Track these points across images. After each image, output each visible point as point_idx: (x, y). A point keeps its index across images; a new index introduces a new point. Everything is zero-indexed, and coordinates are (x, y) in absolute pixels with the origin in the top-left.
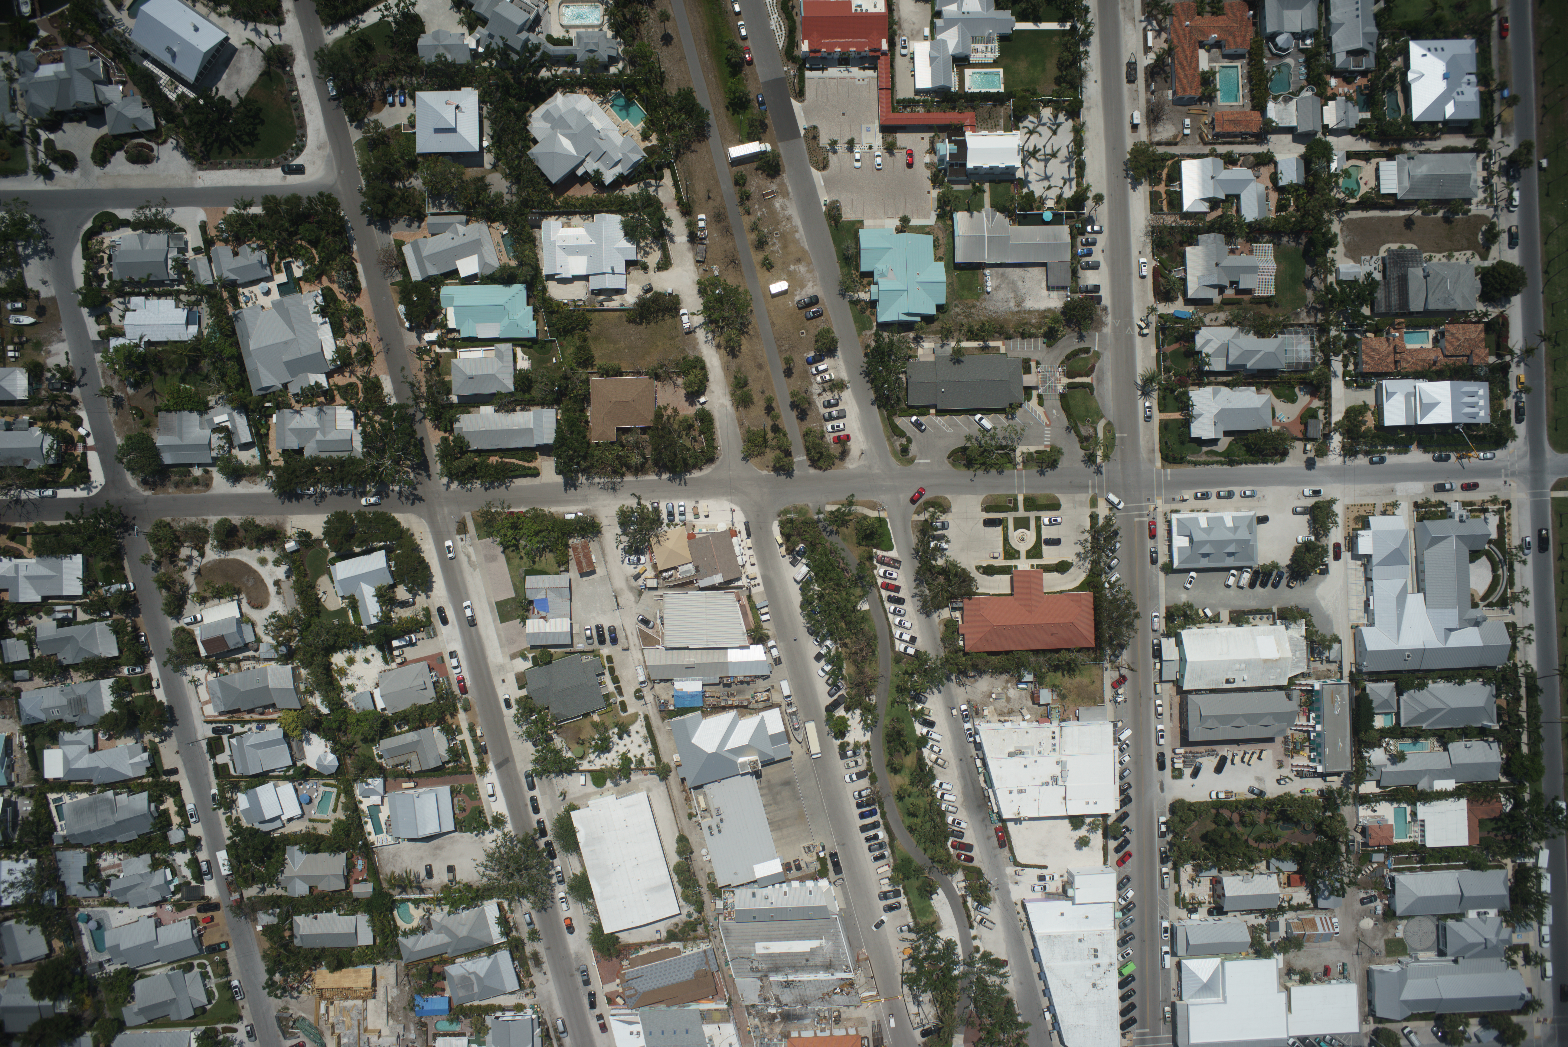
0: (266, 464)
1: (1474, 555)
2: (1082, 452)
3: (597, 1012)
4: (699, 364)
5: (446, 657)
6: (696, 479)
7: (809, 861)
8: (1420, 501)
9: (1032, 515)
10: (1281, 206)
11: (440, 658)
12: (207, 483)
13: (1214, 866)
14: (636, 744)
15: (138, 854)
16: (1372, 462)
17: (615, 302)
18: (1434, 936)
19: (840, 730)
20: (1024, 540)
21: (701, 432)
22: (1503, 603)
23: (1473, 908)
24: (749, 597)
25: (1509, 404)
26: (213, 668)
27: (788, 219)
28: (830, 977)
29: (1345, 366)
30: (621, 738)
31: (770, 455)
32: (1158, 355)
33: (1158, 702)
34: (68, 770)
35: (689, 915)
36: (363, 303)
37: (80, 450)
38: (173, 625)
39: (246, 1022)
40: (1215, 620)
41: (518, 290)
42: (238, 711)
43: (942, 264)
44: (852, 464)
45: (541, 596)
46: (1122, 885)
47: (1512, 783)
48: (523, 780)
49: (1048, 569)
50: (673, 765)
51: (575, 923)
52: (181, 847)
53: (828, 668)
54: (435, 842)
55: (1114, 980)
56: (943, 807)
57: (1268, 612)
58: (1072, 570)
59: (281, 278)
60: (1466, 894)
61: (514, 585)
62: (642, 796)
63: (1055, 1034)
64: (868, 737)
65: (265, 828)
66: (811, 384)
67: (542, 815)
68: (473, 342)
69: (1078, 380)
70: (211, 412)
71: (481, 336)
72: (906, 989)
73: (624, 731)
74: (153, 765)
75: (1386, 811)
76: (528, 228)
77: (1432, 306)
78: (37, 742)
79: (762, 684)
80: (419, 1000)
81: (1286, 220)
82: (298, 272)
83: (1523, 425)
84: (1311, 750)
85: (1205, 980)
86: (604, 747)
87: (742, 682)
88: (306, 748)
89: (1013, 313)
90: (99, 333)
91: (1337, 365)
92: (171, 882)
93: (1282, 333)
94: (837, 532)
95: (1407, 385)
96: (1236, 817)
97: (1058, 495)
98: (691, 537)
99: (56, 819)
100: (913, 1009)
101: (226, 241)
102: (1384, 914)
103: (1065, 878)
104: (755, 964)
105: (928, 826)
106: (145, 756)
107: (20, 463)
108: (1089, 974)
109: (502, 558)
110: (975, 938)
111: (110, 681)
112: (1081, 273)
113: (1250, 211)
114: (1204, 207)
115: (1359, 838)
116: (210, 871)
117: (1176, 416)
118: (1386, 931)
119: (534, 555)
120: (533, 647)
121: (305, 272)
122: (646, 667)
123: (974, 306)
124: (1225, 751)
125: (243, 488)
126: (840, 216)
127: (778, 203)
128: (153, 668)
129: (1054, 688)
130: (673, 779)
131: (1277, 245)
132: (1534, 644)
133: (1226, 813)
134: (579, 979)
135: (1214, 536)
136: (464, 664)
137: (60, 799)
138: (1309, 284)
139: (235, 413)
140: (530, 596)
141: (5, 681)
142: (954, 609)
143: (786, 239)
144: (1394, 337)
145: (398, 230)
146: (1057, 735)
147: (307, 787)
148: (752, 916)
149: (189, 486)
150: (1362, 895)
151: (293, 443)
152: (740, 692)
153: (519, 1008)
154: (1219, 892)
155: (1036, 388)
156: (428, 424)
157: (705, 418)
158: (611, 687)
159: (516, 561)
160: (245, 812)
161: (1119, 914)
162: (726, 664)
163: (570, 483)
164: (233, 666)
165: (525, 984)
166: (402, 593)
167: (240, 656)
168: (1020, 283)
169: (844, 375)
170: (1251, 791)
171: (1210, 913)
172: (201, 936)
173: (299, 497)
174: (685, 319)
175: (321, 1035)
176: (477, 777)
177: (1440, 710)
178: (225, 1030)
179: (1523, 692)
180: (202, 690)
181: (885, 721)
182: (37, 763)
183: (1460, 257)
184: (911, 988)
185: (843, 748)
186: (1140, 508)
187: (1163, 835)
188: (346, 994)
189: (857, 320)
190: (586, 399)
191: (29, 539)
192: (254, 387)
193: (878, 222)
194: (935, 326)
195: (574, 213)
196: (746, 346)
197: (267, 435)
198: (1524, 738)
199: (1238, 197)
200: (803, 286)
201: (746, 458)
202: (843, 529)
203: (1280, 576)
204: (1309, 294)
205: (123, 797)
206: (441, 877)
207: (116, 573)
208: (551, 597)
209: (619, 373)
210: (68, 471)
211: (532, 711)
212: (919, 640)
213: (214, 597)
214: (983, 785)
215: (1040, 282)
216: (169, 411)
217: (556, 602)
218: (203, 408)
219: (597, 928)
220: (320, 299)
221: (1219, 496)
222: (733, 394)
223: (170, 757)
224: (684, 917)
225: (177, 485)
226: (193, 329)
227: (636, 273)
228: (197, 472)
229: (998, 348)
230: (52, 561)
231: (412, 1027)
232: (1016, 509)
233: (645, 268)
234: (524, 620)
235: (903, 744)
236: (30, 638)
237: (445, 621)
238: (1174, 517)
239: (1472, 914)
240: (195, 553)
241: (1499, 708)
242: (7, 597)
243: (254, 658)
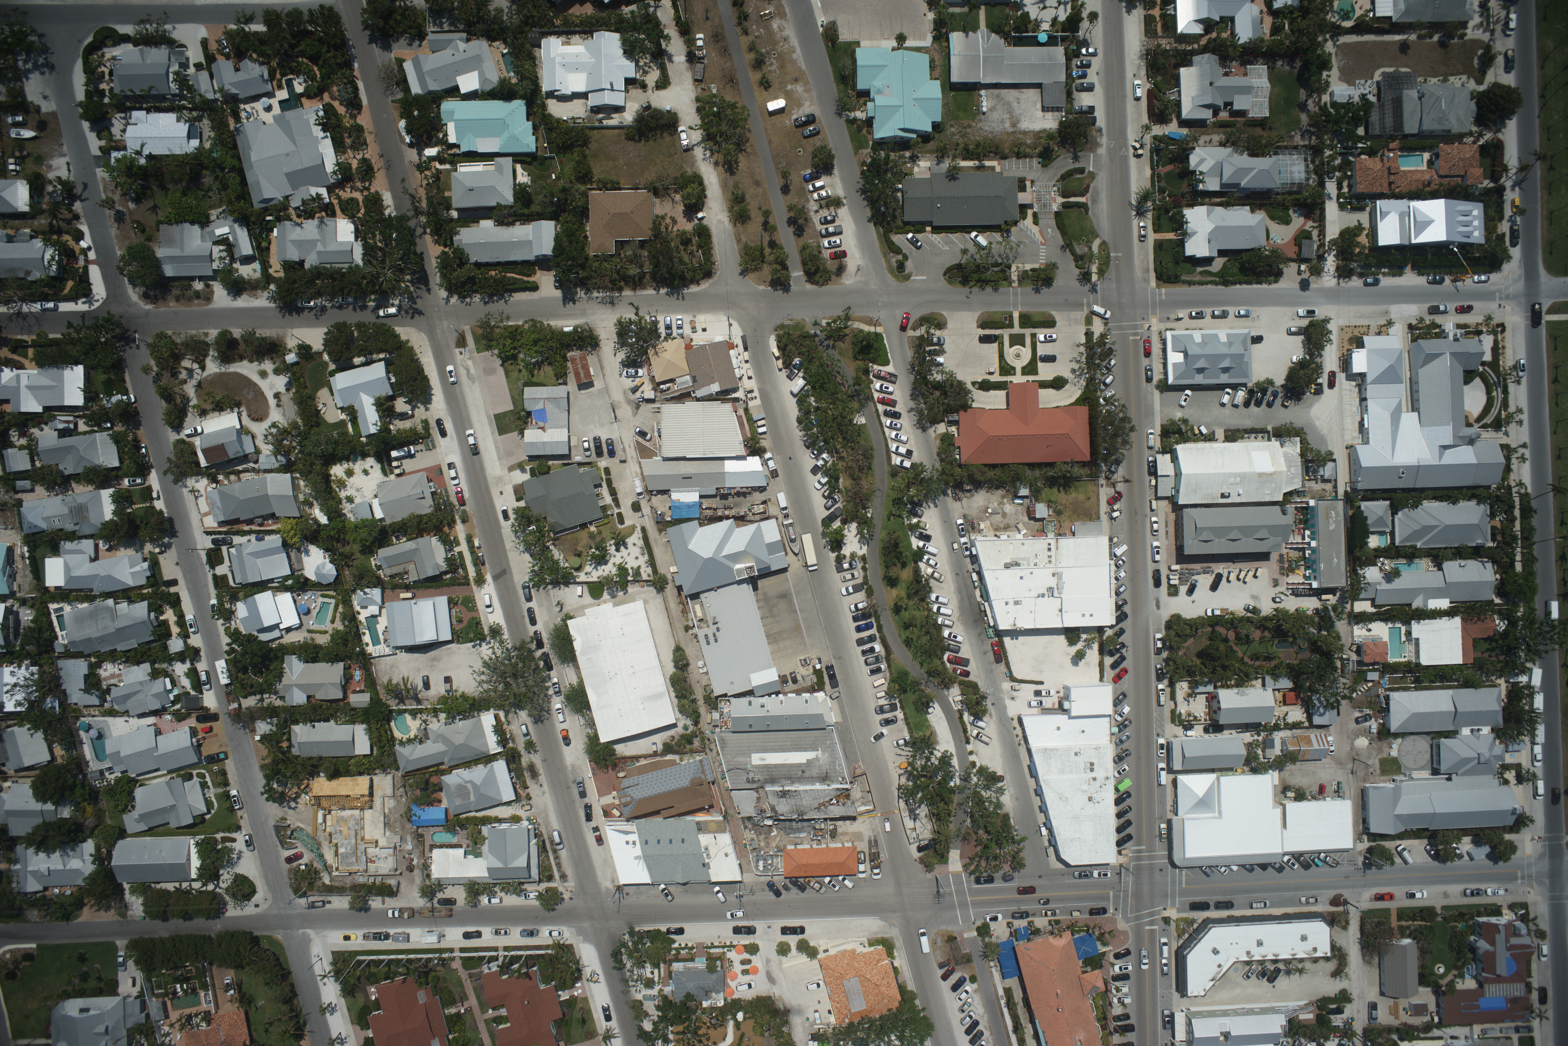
0: (267, 278)
1: (1469, 376)
2: (1077, 271)
3: (593, 824)
4: (698, 180)
5: (445, 468)
6: (694, 294)
7: (805, 674)
8: (1414, 322)
9: (1028, 332)
10: (1276, 30)
11: (438, 470)
12: (208, 296)
13: (1210, 682)
14: (633, 556)
15: (138, 663)
16: (1366, 284)
17: (615, 120)
18: (1428, 756)
19: (837, 543)
20: (1018, 356)
21: (700, 247)
22: (1497, 425)
23: (1466, 725)
24: (746, 410)
25: (1504, 227)
26: (214, 480)
27: (786, 39)
28: (825, 787)
29: (1340, 187)
30: (618, 550)
31: (766, 271)
32: (1152, 176)
33: (1154, 519)
34: (69, 578)
35: (686, 728)
36: (364, 120)
37: (81, 263)
38: (173, 437)
39: (244, 832)
40: (1210, 438)
41: (518, 106)
42: (237, 521)
43: (938, 82)
44: (849, 280)
45: (540, 406)
46: (1117, 702)
47: (1506, 603)
48: (521, 592)
49: (1044, 385)
50: (669, 577)
51: (571, 735)
52: (181, 657)
53: (824, 480)
54: (433, 653)
55: (1110, 796)
56: (940, 621)
57: (1263, 431)
58: (1067, 387)
59: (283, 94)
60: (1460, 710)
61: (513, 398)
62: (638, 605)
63: (1051, 850)
64: (863, 551)
65: (264, 637)
66: (808, 201)
67: (539, 627)
68: (473, 156)
69: (1073, 199)
70: (212, 225)
71: (481, 150)
72: (902, 804)
73: (621, 543)
74: (153, 576)
75: (1380, 630)
76: (528, 46)
77: (1426, 127)
78: (38, 553)
79: (758, 497)
80: (415, 809)
81: (1281, 42)
82: (299, 89)
83: (1518, 247)
84: (1307, 568)
85: (1201, 794)
86: (601, 560)
87: (738, 494)
88: (305, 559)
89: (1008, 134)
90: (101, 148)
91: (1331, 187)
92: (171, 691)
93: (1276, 154)
94: (834, 347)
95: (1402, 204)
96: (1231, 635)
97: (1053, 313)
98: (688, 347)
99: (57, 629)
100: (909, 824)
101: (228, 57)
102: (1379, 733)
103: (1061, 694)
104: (751, 775)
105: (925, 639)
106: (145, 565)
107: (22, 275)
108: (1085, 787)
109: (501, 371)
110: (971, 753)
111: (111, 491)
112: (1076, 95)
113: (1244, 32)
114: (1198, 29)
115: (1354, 657)
116: (209, 682)
117: (1171, 236)
118: (1380, 750)
119: (532, 368)
120: (532, 458)
121: (306, 89)
122: (643, 479)
123: (970, 126)
124: (1220, 568)
125: (244, 302)
126: (837, 36)
127: (775, 25)
128: (154, 480)
129: (1050, 503)
130: (670, 590)
131: (1271, 69)
132: (1528, 463)
133: (1221, 630)
134: (575, 791)
135: (1208, 350)
136: (462, 476)
137: (61, 609)
138: (1303, 107)
139: (236, 226)
140: (528, 406)
141: (7, 492)
142: (951, 423)
143: (783, 60)
144: (1389, 158)
145: (400, 49)
146: (1053, 547)
147: (306, 598)
148: (748, 727)
149: (190, 299)
150: (1357, 714)
151: (294, 255)
152: (737, 505)
153: (516, 819)
154: (1215, 707)
155: (1031, 206)
156: (428, 238)
157: (703, 233)
158: (608, 500)
159: (515, 374)
160: (244, 620)
161: (1115, 730)
162: (723, 474)
163: (569, 298)
164: (233, 477)
165: (521, 797)
166: (401, 405)
167: (240, 468)
168: (1015, 104)
169: (840, 192)
170: (1247, 610)
171: (1206, 730)
172: (199, 746)
173: (299, 311)
174: (683, 136)
175: (319, 845)
176: (474, 587)
177: (1435, 527)
178: (225, 840)
179: (1517, 512)
180: (202, 501)
181: (880, 534)
182: (38, 572)
183: (1456, 81)
184: (906, 802)
185: (839, 560)
186: (1135, 327)
187: (1159, 652)
188: (344, 802)
189: (853, 139)
190: (584, 213)
191: (31, 352)
192: (255, 199)
193: (875, 43)
194: (931, 145)
195: (574, 33)
196: (743, 163)
197: (268, 249)
198: (1518, 557)
199: (1232, 20)
200: (800, 105)
201: (744, 273)
202: (840, 344)
203: (1275, 395)
204: (1304, 118)
205: (123, 606)
206: (438, 689)
207: (117, 384)
208: (549, 407)
209: (616, 187)
210: (70, 284)
211: (529, 524)
212: (915, 454)
213: (214, 410)
214: (979, 599)
215: (1035, 103)
216: (170, 223)
217: (555, 413)
218: (204, 222)
219: (593, 739)
220: (321, 113)
221: (1214, 316)
222: (731, 209)
223: (169, 568)
224: (679, 730)
225: (178, 300)
226: (195, 143)
227: (635, 92)
228: (198, 286)
229: (993, 168)
230: (54, 371)
231: (409, 838)
232: (1011, 326)
233: (644, 86)
234: (522, 433)
235: (899, 556)
236: (32, 450)
237: (443, 434)
238: (1169, 335)
239: (1466, 731)
240: (196, 366)
241: (1493, 528)
242: (8, 408)
243: (253, 470)
